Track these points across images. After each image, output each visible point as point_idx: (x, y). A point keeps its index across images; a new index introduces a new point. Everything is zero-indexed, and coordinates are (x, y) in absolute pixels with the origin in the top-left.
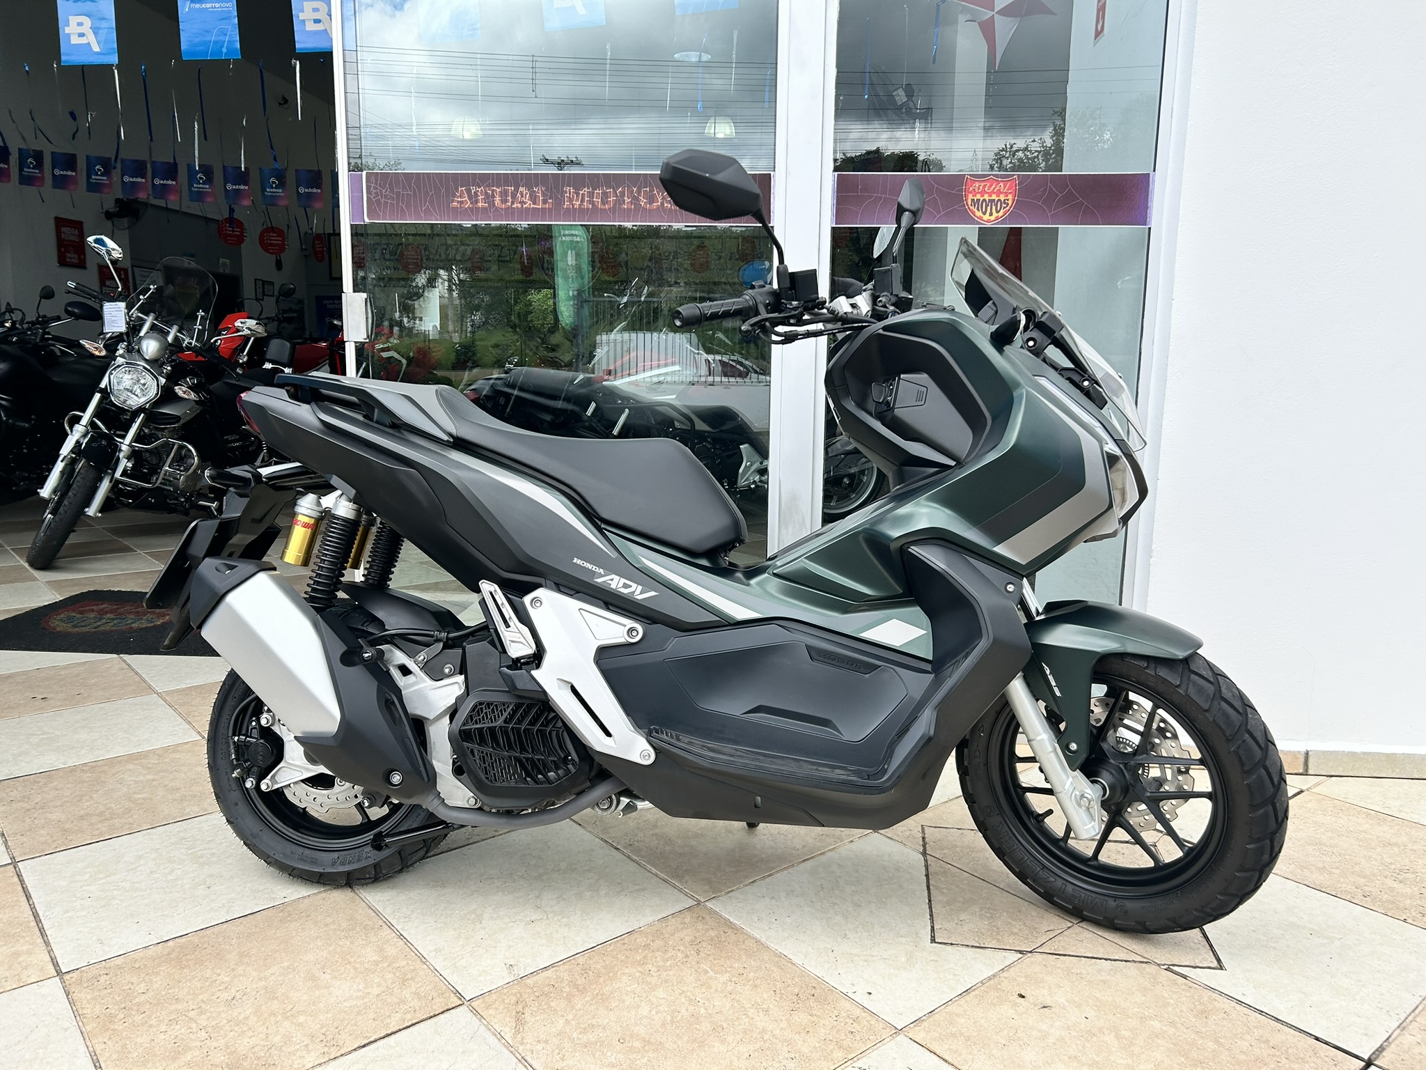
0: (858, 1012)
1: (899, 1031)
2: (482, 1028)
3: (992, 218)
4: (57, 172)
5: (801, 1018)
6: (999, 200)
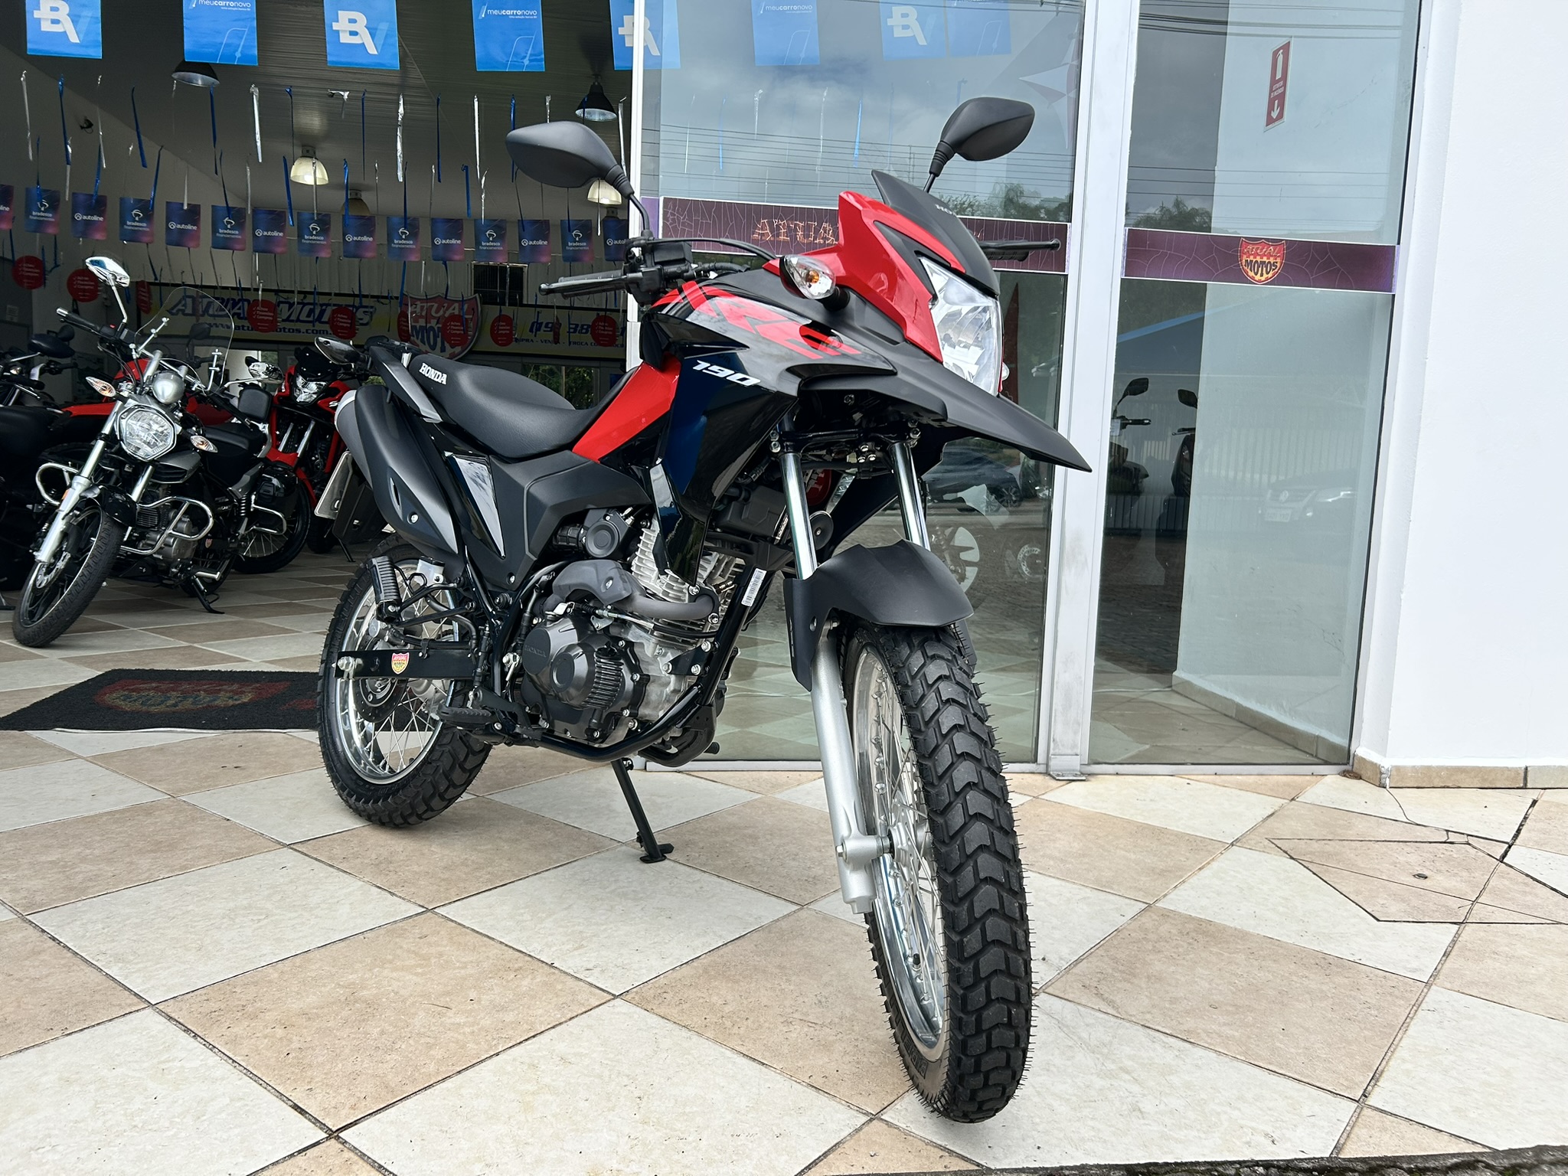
0: (1380, 973)
1: (1427, 984)
3: (1263, 279)
5: (1340, 980)
6: (1269, 262)
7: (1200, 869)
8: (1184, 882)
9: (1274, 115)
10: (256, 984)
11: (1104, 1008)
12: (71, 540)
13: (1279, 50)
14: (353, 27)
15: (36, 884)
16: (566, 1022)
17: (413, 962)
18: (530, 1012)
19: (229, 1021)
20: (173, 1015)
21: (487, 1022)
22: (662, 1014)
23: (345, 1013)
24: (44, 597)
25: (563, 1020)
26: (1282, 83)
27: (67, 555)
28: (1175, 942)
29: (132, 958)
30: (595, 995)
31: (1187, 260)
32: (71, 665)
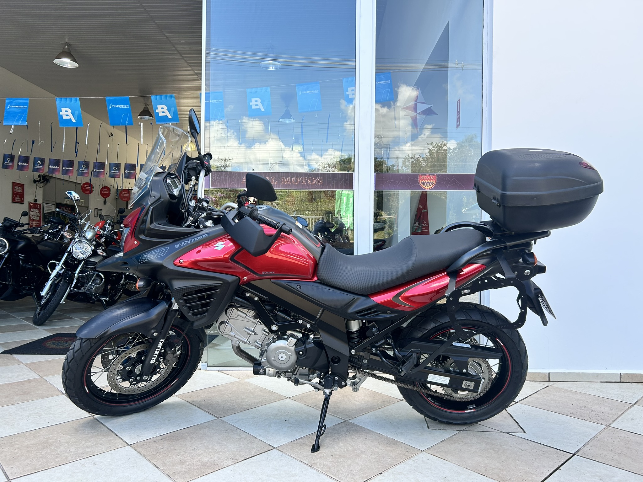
0: (408, 447)
1: (422, 451)
2: (284, 454)
3: (428, 188)
4: (20, 164)
5: (389, 448)
6: (431, 182)
9: (458, 124)
10: (20, 437)
12: (53, 288)
13: (458, 101)
14: (163, 110)
16: (107, 452)
22: (138, 451)
23: (39, 447)
26: (459, 113)
27: (50, 293)
30: (122, 444)
31: (398, 183)
32: (46, 332)
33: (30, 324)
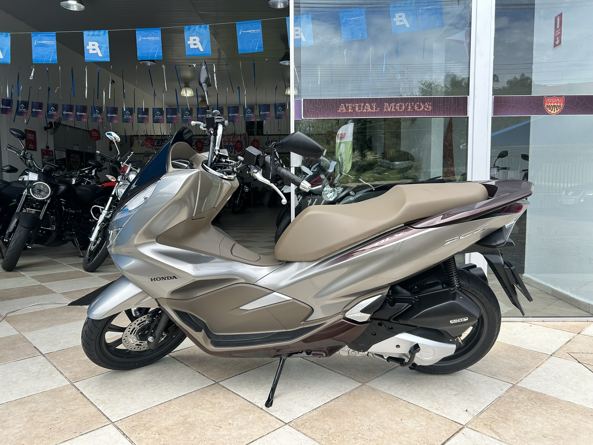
3: (555, 112)
4: (34, 110)
6: (557, 105)
7: (536, 367)
8: (529, 373)
9: (557, 43)
10: (150, 414)
11: (494, 435)
12: (102, 233)
13: (557, 17)
14: (195, 42)
15: (78, 369)
16: (266, 435)
17: (209, 406)
18: (252, 430)
19: (139, 431)
20: (119, 427)
21: (235, 434)
22: (304, 433)
23: (182, 429)
24: (93, 254)
25: (265, 434)
26: (559, 30)
27: (100, 239)
28: (526, 404)
29: (107, 402)
30: (278, 423)
31: (521, 107)
32: (101, 279)
33: (80, 270)
